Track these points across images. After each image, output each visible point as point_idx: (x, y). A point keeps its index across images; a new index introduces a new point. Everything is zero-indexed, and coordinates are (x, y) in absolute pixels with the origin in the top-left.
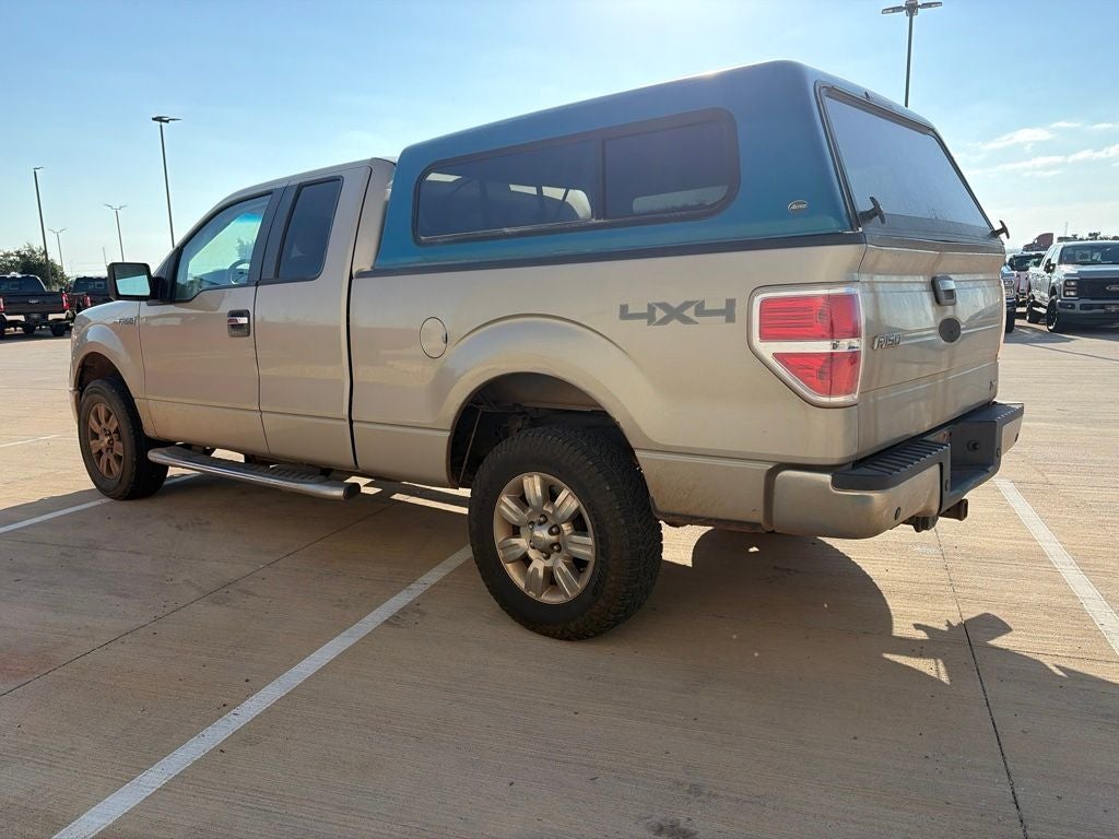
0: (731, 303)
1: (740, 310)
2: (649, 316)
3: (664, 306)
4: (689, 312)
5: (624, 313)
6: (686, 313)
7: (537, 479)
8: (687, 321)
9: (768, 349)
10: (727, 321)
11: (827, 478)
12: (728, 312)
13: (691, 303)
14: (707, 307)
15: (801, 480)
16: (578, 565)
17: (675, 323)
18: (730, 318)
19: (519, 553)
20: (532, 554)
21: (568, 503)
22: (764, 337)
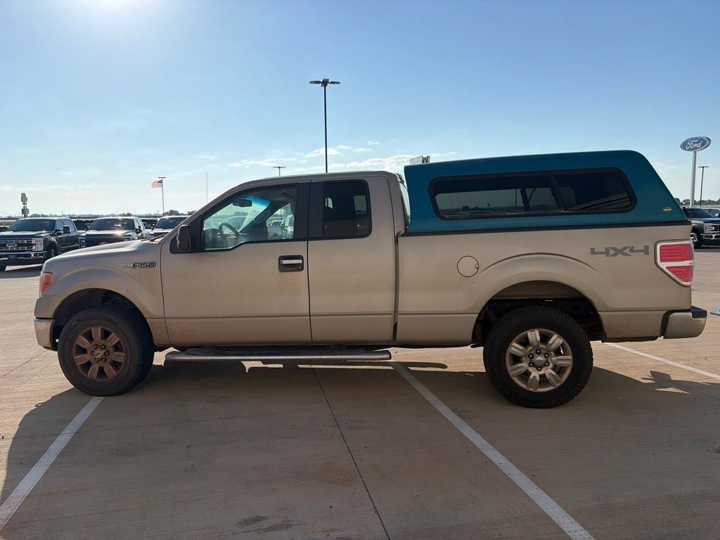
0: (647, 247)
1: (651, 250)
2: (607, 253)
3: (613, 249)
4: (627, 251)
5: (593, 252)
6: (625, 251)
7: (537, 332)
8: (626, 255)
9: (664, 265)
10: (646, 254)
11: (690, 314)
12: (646, 251)
13: (628, 247)
14: (635, 249)
15: (679, 316)
16: (559, 370)
17: (620, 256)
18: (647, 253)
19: (523, 370)
20: (531, 369)
21: (557, 341)
22: (662, 261)
